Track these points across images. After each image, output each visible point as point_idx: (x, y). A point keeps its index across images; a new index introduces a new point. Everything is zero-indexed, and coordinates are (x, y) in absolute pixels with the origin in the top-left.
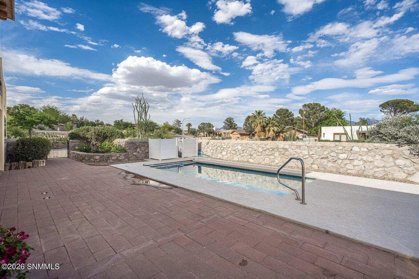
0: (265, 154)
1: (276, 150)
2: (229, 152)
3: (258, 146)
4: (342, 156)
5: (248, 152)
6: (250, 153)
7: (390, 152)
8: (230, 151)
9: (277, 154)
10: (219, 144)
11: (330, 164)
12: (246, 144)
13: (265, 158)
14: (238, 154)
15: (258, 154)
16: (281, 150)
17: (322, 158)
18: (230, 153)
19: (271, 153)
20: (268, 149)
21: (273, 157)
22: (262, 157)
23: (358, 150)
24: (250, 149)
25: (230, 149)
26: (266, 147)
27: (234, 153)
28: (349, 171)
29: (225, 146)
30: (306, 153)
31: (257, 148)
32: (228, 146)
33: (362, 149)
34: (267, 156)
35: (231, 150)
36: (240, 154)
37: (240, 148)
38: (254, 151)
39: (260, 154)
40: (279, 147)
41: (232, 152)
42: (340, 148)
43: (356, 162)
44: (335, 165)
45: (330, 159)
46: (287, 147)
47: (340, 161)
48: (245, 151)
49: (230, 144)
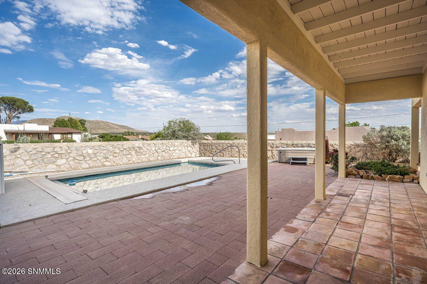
0: (122, 155)
1: (132, 149)
2: (71, 158)
3: (114, 147)
4: (172, 149)
5: (102, 154)
6: (105, 156)
7: (186, 144)
8: (74, 158)
9: (133, 153)
10: (49, 150)
11: (167, 155)
12: (99, 146)
13: (122, 158)
14: (87, 158)
15: (115, 155)
16: (137, 149)
17: (163, 152)
18: (74, 159)
19: (128, 153)
20: (126, 149)
21: (130, 156)
22: (120, 157)
23: (177, 144)
24: (105, 151)
25: (74, 154)
26: (124, 147)
27: (82, 158)
28: (174, 157)
29: (64, 152)
30: (154, 149)
31: (113, 150)
32: (69, 151)
33: (178, 144)
34: (124, 156)
35: (76, 155)
36: (91, 159)
37: (90, 151)
38: (110, 153)
39: (117, 155)
40: (134, 146)
41: (77, 158)
42: (170, 144)
43: (177, 151)
44: (169, 155)
45: (166, 151)
46: (141, 145)
47: (171, 152)
48: (98, 154)
49: (72, 149)
